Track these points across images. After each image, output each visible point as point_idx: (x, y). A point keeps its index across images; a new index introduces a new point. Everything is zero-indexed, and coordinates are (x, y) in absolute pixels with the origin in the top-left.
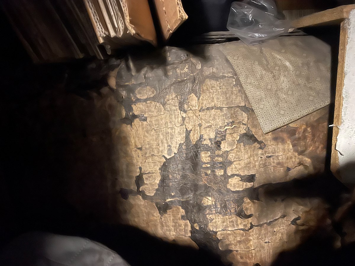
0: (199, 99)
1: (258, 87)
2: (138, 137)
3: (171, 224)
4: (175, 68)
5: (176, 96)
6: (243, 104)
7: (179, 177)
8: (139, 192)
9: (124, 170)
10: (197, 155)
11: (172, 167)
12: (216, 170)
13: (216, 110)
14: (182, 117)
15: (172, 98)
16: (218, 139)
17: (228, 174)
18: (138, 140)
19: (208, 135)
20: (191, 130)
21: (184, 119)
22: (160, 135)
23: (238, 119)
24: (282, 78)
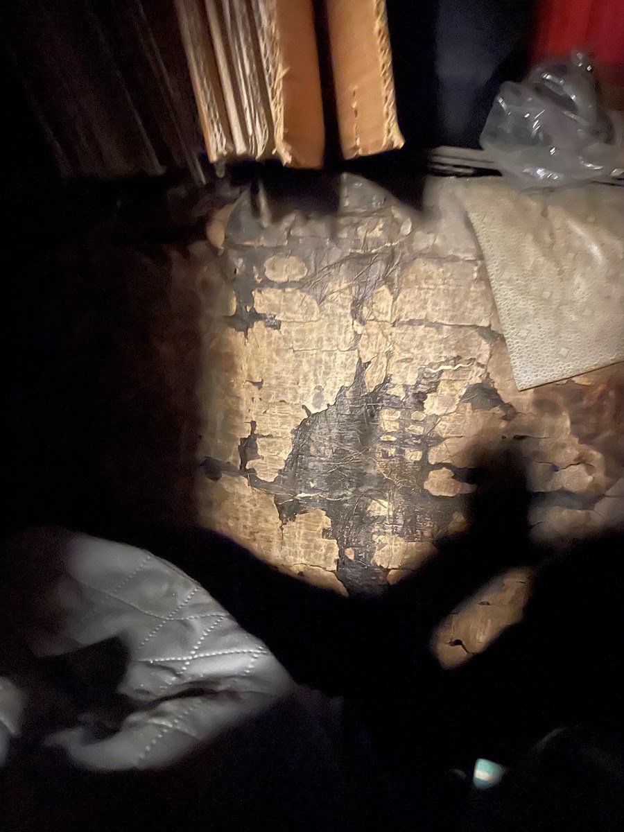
0: (395, 299)
1: (524, 292)
2: (257, 360)
3: (300, 541)
4: (357, 225)
5: (350, 287)
6: (484, 323)
7: (329, 453)
8: (244, 471)
9: (219, 423)
10: (372, 415)
11: (317, 434)
12: (407, 451)
13: (427, 329)
14: (355, 333)
15: (340, 288)
16: (422, 388)
17: (430, 461)
18: (257, 366)
19: (403, 378)
20: (369, 363)
21: (357, 336)
22: (303, 363)
23: (469, 351)
24: (577, 279)
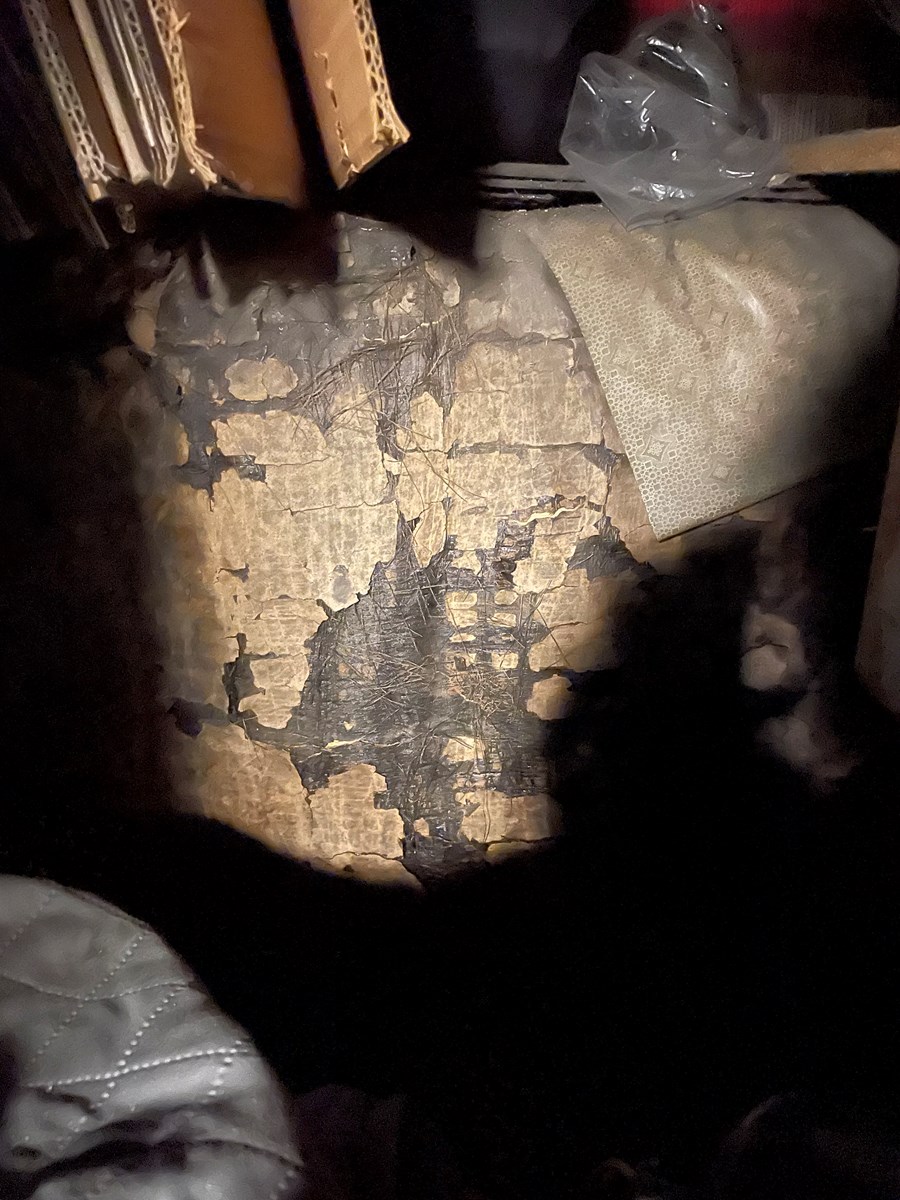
0: (446, 414)
1: (650, 383)
2: (234, 534)
3: (340, 818)
4: (374, 295)
5: (371, 400)
6: (594, 439)
7: (370, 672)
8: (235, 715)
9: (187, 644)
10: (432, 605)
11: (349, 641)
12: (494, 654)
13: (504, 456)
14: (389, 473)
15: (354, 404)
16: (507, 553)
17: (531, 668)
18: (235, 543)
19: (474, 539)
20: (417, 520)
21: (393, 479)
22: (312, 531)
23: (575, 486)
24: (732, 355)
